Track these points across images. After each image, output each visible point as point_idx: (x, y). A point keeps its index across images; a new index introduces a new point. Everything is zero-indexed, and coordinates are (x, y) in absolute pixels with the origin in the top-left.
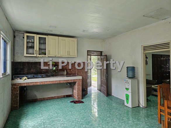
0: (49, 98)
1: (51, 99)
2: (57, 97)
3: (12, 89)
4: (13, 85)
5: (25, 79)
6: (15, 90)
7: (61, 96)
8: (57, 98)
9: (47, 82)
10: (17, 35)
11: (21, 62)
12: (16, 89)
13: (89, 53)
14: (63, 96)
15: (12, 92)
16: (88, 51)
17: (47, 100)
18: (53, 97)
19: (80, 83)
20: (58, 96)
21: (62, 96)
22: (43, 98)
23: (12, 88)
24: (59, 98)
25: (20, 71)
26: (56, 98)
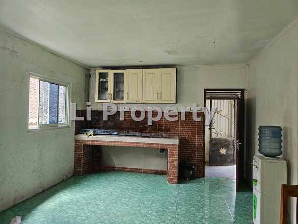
0: (132, 169)
1: (134, 172)
2: (144, 170)
3: (75, 147)
4: (77, 141)
5: (90, 135)
6: (78, 149)
7: (150, 170)
8: (144, 173)
9: (118, 142)
10: (93, 74)
11: (96, 111)
12: (80, 147)
13: (210, 94)
14: (154, 170)
15: (75, 151)
16: (205, 90)
17: (128, 171)
18: (137, 169)
19: (173, 152)
20: (146, 170)
21: (152, 170)
22: (123, 168)
23: (75, 145)
24: (146, 172)
25: (95, 124)
26: (141, 172)
